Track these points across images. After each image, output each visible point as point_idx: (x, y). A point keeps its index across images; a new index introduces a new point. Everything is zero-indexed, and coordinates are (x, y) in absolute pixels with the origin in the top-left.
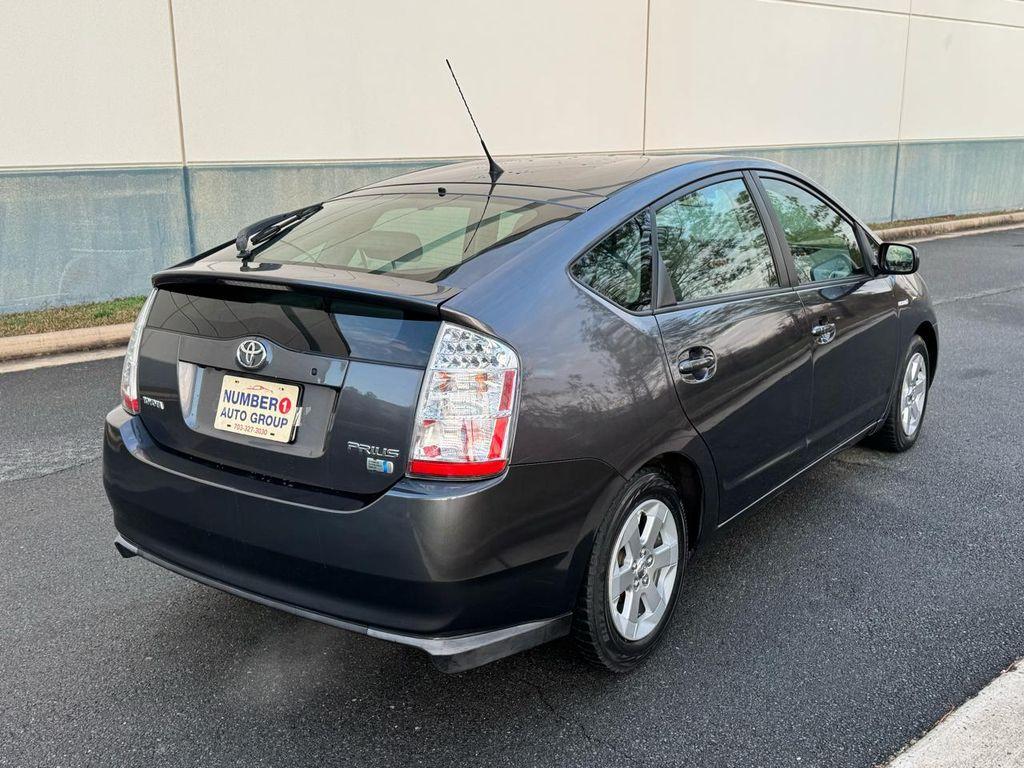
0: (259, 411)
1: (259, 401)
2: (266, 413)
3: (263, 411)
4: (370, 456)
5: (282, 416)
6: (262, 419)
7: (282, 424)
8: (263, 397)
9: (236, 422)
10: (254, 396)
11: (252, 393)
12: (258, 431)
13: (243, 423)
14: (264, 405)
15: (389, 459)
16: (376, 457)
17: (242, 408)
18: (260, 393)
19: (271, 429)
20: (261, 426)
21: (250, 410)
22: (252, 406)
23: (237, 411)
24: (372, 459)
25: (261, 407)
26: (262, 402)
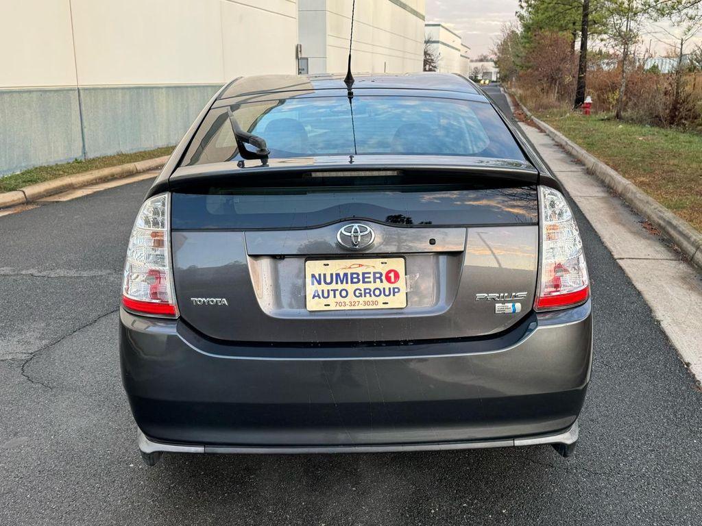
0: (361, 286)
1: (361, 277)
2: (372, 286)
3: (367, 286)
4: (498, 302)
5: (392, 286)
6: (367, 292)
7: (394, 293)
8: (364, 274)
9: (335, 300)
10: (352, 274)
11: (349, 272)
12: (366, 303)
13: (346, 300)
14: (366, 280)
15: (517, 301)
16: (503, 302)
17: (340, 287)
18: (360, 271)
19: (382, 298)
20: (368, 298)
21: (350, 287)
22: (352, 282)
23: (335, 291)
24: (501, 305)
25: (364, 282)
26: (364, 278)
